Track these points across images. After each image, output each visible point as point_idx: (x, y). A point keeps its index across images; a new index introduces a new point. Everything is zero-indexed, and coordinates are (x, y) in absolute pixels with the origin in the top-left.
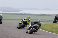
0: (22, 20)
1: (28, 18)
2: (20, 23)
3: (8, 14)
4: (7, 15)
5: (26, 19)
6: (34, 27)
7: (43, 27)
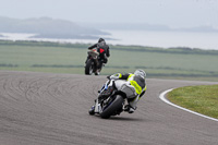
3: (56, 45)
4: (58, 48)
7: (187, 97)
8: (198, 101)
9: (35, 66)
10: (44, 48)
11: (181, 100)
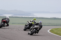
0: (28, 22)
1: (34, 20)
2: (26, 25)
5: (32, 21)
6: (35, 28)
7: (55, 31)
8: (59, 32)
9: (13, 23)
10: (15, 18)
11: (54, 32)
